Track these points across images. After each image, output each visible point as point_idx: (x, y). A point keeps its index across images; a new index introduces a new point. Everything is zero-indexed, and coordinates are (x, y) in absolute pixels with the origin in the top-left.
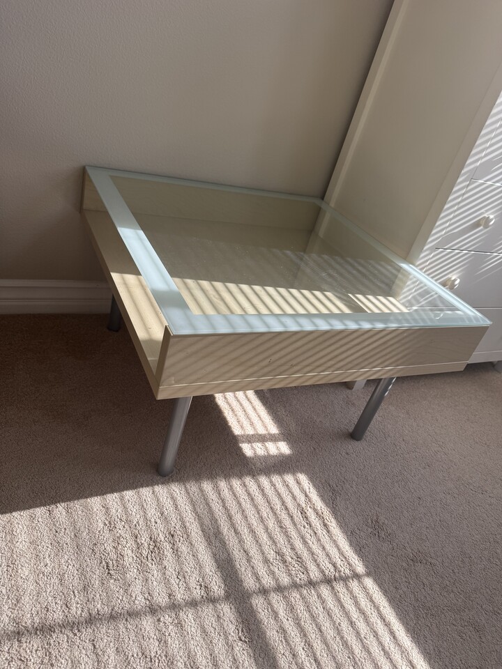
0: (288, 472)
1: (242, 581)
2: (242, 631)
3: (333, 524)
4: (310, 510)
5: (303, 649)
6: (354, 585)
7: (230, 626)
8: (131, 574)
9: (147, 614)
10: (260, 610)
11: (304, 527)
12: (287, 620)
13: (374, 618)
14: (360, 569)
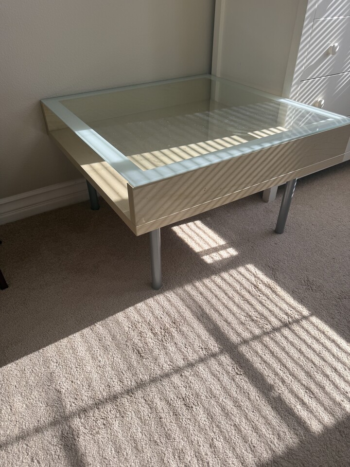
0: (238, 266)
1: (228, 339)
2: (237, 369)
3: (279, 289)
4: (260, 285)
6: (304, 323)
7: (228, 367)
8: (155, 352)
9: (173, 373)
10: (245, 354)
11: (259, 296)
13: (323, 339)
14: (306, 312)
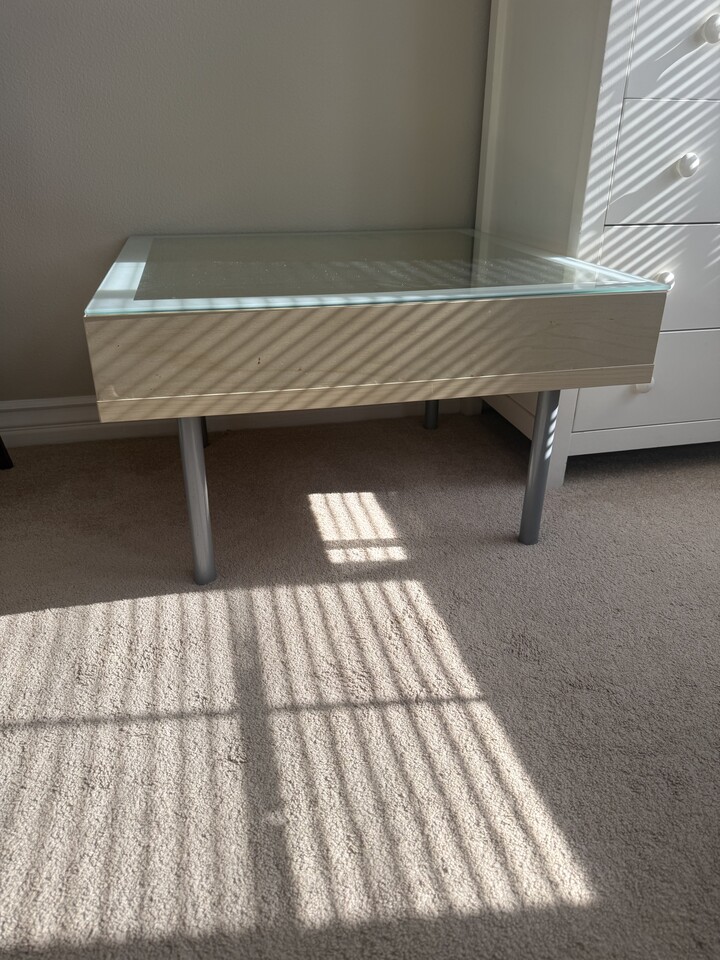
0: (388, 579)
1: (262, 695)
2: (237, 750)
3: (443, 638)
4: (407, 619)
5: (326, 779)
6: (451, 711)
7: (222, 742)
8: (106, 679)
9: (108, 722)
10: (276, 729)
11: (390, 638)
12: (315, 742)
